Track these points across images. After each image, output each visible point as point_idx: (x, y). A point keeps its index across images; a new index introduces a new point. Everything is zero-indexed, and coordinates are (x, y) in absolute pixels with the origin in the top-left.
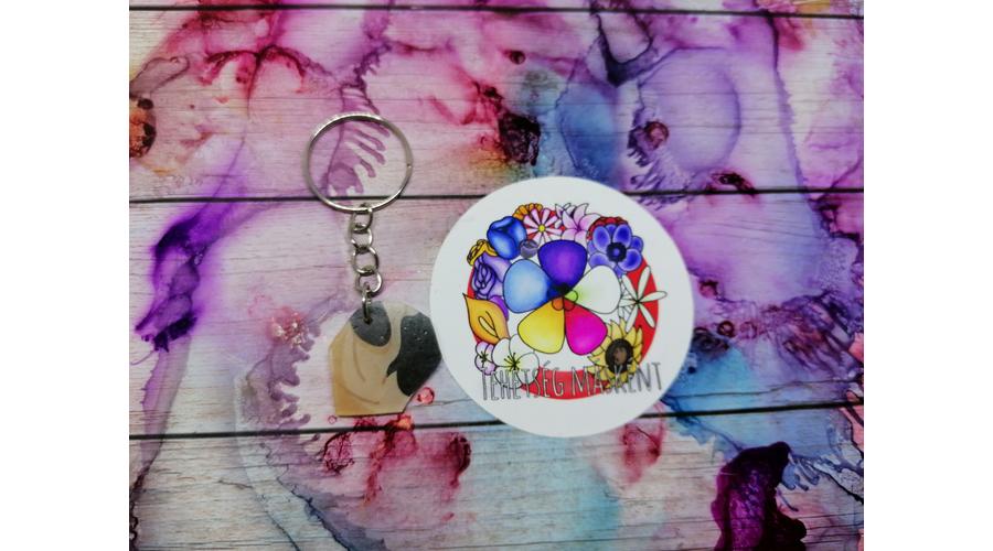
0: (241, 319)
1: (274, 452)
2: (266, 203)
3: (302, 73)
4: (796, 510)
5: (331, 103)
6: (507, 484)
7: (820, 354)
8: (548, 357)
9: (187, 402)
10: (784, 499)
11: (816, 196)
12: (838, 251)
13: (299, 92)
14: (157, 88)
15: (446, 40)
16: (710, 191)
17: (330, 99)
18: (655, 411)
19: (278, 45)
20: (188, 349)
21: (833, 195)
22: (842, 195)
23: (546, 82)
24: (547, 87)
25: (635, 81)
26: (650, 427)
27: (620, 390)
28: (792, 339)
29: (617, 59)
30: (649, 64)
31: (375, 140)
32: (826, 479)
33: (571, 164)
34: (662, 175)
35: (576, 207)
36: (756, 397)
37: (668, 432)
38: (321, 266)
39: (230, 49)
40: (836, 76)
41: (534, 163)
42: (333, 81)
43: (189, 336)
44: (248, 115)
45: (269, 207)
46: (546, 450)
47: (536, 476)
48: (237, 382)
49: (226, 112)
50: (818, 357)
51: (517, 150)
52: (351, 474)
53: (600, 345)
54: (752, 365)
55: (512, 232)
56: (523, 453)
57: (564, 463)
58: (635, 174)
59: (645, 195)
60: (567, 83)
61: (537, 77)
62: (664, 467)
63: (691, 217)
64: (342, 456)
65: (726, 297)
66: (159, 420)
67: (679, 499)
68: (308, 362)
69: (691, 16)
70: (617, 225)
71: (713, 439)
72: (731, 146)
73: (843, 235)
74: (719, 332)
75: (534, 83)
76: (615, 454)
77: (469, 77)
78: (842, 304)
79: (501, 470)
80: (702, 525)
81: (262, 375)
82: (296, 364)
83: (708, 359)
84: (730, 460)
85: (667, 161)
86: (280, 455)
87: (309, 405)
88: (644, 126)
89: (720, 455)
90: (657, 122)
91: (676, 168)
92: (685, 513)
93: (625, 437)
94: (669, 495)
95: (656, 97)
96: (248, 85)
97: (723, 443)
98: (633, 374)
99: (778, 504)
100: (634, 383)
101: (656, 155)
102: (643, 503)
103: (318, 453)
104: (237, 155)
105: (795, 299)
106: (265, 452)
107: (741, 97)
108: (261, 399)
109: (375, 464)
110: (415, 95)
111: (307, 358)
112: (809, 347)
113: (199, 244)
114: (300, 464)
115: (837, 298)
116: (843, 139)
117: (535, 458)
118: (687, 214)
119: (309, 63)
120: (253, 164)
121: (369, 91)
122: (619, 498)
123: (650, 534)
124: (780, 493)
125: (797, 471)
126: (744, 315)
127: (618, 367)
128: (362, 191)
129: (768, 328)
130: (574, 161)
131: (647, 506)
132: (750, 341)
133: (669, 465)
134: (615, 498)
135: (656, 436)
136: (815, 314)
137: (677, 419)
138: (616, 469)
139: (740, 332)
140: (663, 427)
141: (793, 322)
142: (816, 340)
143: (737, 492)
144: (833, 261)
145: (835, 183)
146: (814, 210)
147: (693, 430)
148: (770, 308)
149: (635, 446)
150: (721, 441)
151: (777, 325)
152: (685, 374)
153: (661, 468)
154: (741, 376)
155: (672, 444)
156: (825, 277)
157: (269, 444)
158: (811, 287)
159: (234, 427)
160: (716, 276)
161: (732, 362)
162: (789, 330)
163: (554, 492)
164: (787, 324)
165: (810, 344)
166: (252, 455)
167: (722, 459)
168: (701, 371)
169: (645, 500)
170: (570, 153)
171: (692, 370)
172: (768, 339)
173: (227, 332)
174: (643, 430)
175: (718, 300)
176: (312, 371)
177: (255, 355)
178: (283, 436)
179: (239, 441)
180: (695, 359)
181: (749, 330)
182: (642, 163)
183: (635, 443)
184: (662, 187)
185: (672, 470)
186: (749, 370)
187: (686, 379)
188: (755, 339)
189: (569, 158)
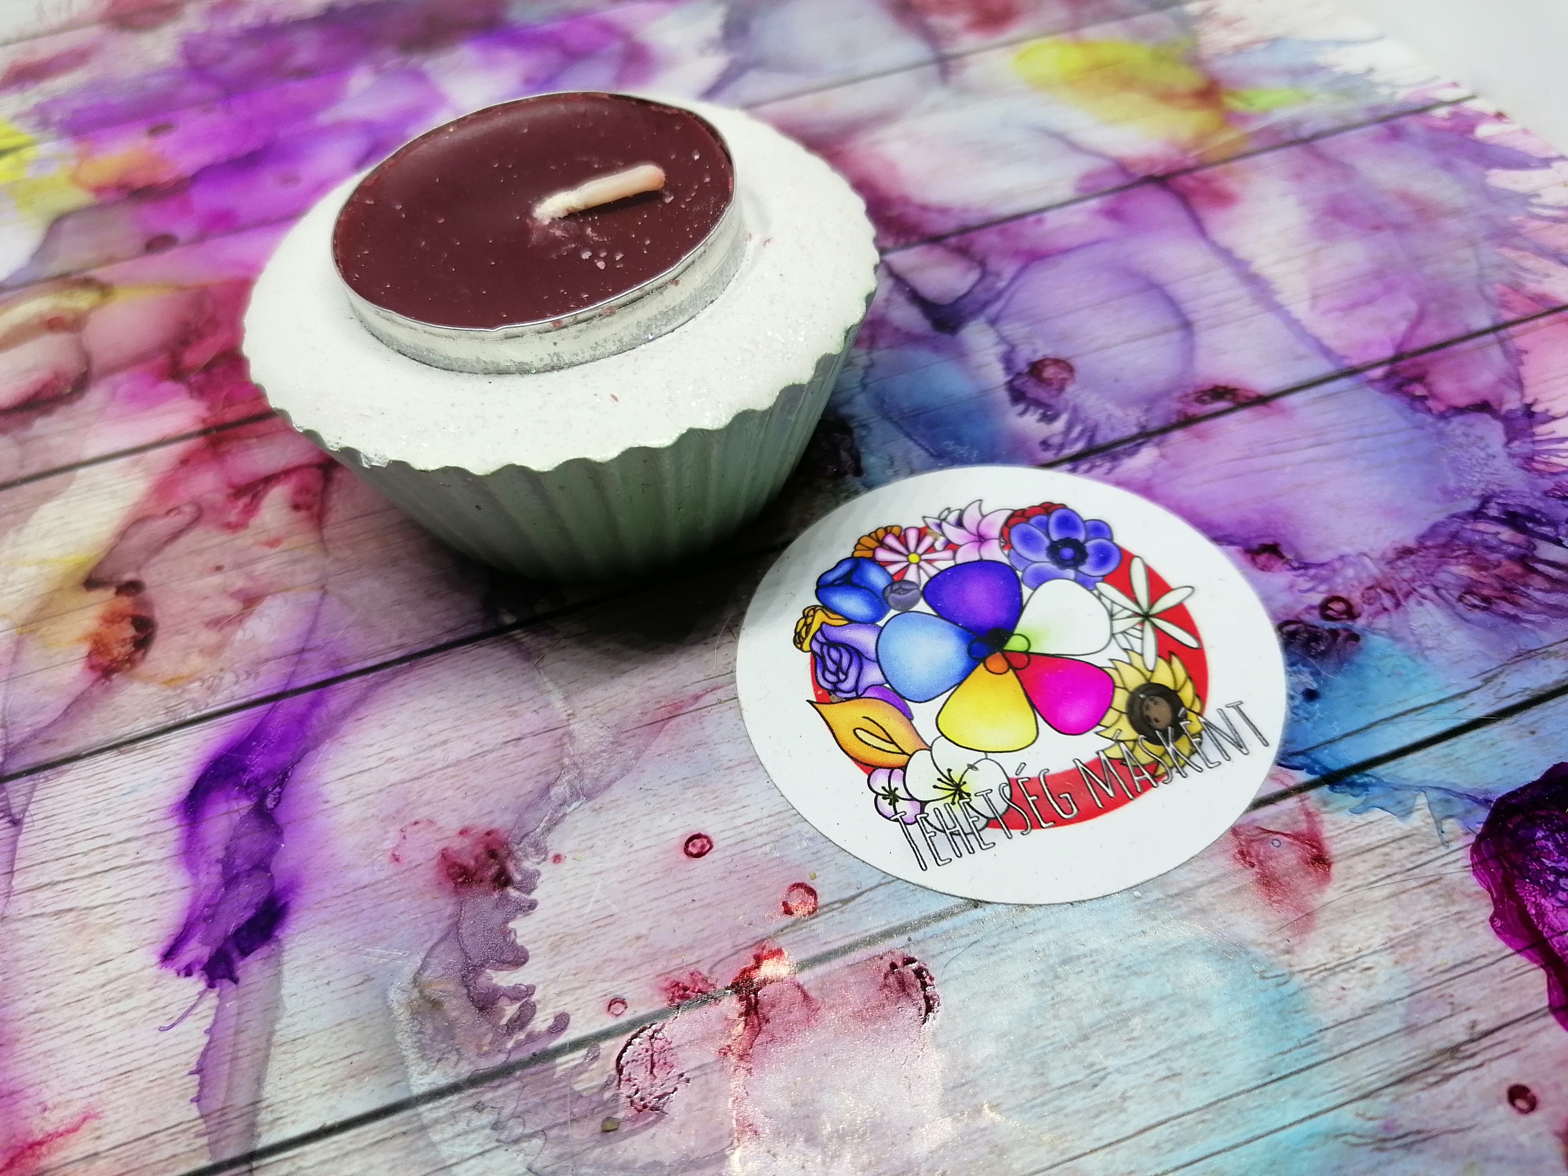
0: (381, 875)
1: (507, 1112)
2: (386, 671)
6: (1039, 1022)
7: (1539, 595)
8: (1018, 757)
9: (294, 1070)
11: (1378, 372)
12: (1466, 435)
14: (147, 559)
16: (1186, 421)
18: (1277, 788)
20: (279, 964)
21: (1405, 362)
22: (1420, 359)
25: (983, 318)
26: (1285, 818)
27: (1187, 769)
28: (1470, 589)
29: (936, 301)
30: (992, 294)
33: (926, 455)
34: (1091, 423)
35: (962, 512)
36: (1462, 703)
37: (1326, 817)
38: (519, 739)
40: (1310, 218)
41: (858, 471)
43: (278, 941)
44: (326, 550)
45: (394, 675)
48: (395, 996)
49: (282, 558)
50: (1538, 602)
52: (688, 1106)
53: (1109, 707)
54: (1422, 650)
55: (861, 578)
58: (1041, 436)
59: (1075, 459)
60: (869, 352)
63: (1177, 466)
64: (660, 1075)
65: (1307, 561)
66: (238, 1126)
67: (1418, 935)
68: (537, 914)
69: (1031, 219)
70: (1049, 514)
71: (1422, 800)
72: (1189, 353)
73: (1460, 411)
74: (1329, 618)
76: (1238, 891)
78: (1527, 507)
80: (1494, 969)
81: (446, 968)
82: (512, 925)
83: (1332, 668)
84: (1479, 827)
85: (1089, 403)
86: (520, 1116)
87: (559, 995)
88: (1027, 370)
89: (1453, 826)
90: (1045, 359)
91: (1109, 406)
92: (1446, 957)
93: (1242, 853)
94: (1393, 934)
95: (1027, 329)
96: (316, 509)
97: (1448, 801)
98: (1199, 735)
100: (1209, 747)
101: (1067, 400)
102: (1346, 966)
103: (605, 1086)
104: (317, 614)
105: (1436, 526)
106: (487, 1118)
107: (1170, 288)
108: (455, 1014)
111: (533, 905)
112: (1510, 590)
113: (270, 774)
114: (572, 1120)
115: (1510, 502)
116: (1375, 289)
118: (1165, 463)
122: (1292, 974)
123: (1397, 1025)
126: (1357, 578)
127: (1164, 732)
129: (1415, 585)
130: (927, 450)
131: (1357, 970)
132: (1394, 614)
133: (1360, 877)
134: (1283, 975)
135: (1306, 832)
136: (1486, 537)
137: (1332, 789)
138: (1256, 920)
139: (1366, 606)
140: (1311, 810)
141: (1454, 561)
142: (1516, 575)
143: (1530, 883)
144: (1467, 452)
145: (1399, 346)
146: (1387, 392)
147: (1374, 798)
148: (1399, 552)
149: (1271, 863)
150: (1440, 800)
151: (1428, 575)
152: (1301, 705)
153: (1348, 888)
154: (1412, 676)
155: (1345, 835)
156: (1469, 478)
157: (492, 1100)
158: (1452, 500)
159: (408, 1087)
160: (1269, 535)
161: (1381, 659)
162: (1454, 575)
163: (1147, 1004)
164: (1445, 567)
165: (1509, 585)
166: (459, 1135)
167: (1461, 831)
168: (1330, 690)
169: (1347, 959)
170: (915, 441)
171: (1311, 695)
172: (1424, 601)
173: (355, 910)
174: (1271, 828)
175: (1294, 569)
176: (548, 926)
177: (422, 935)
178: (518, 1073)
179: (426, 1114)
180: (1307, 675)
181: (1381, 598)
182: (1048, 418)
183: (1271, 858)
184: (1100, 440)
185: (1372, 883)
186: (1420, 660)
187: (1308, 713)
188: (1401, 608)
189: (917, 448)
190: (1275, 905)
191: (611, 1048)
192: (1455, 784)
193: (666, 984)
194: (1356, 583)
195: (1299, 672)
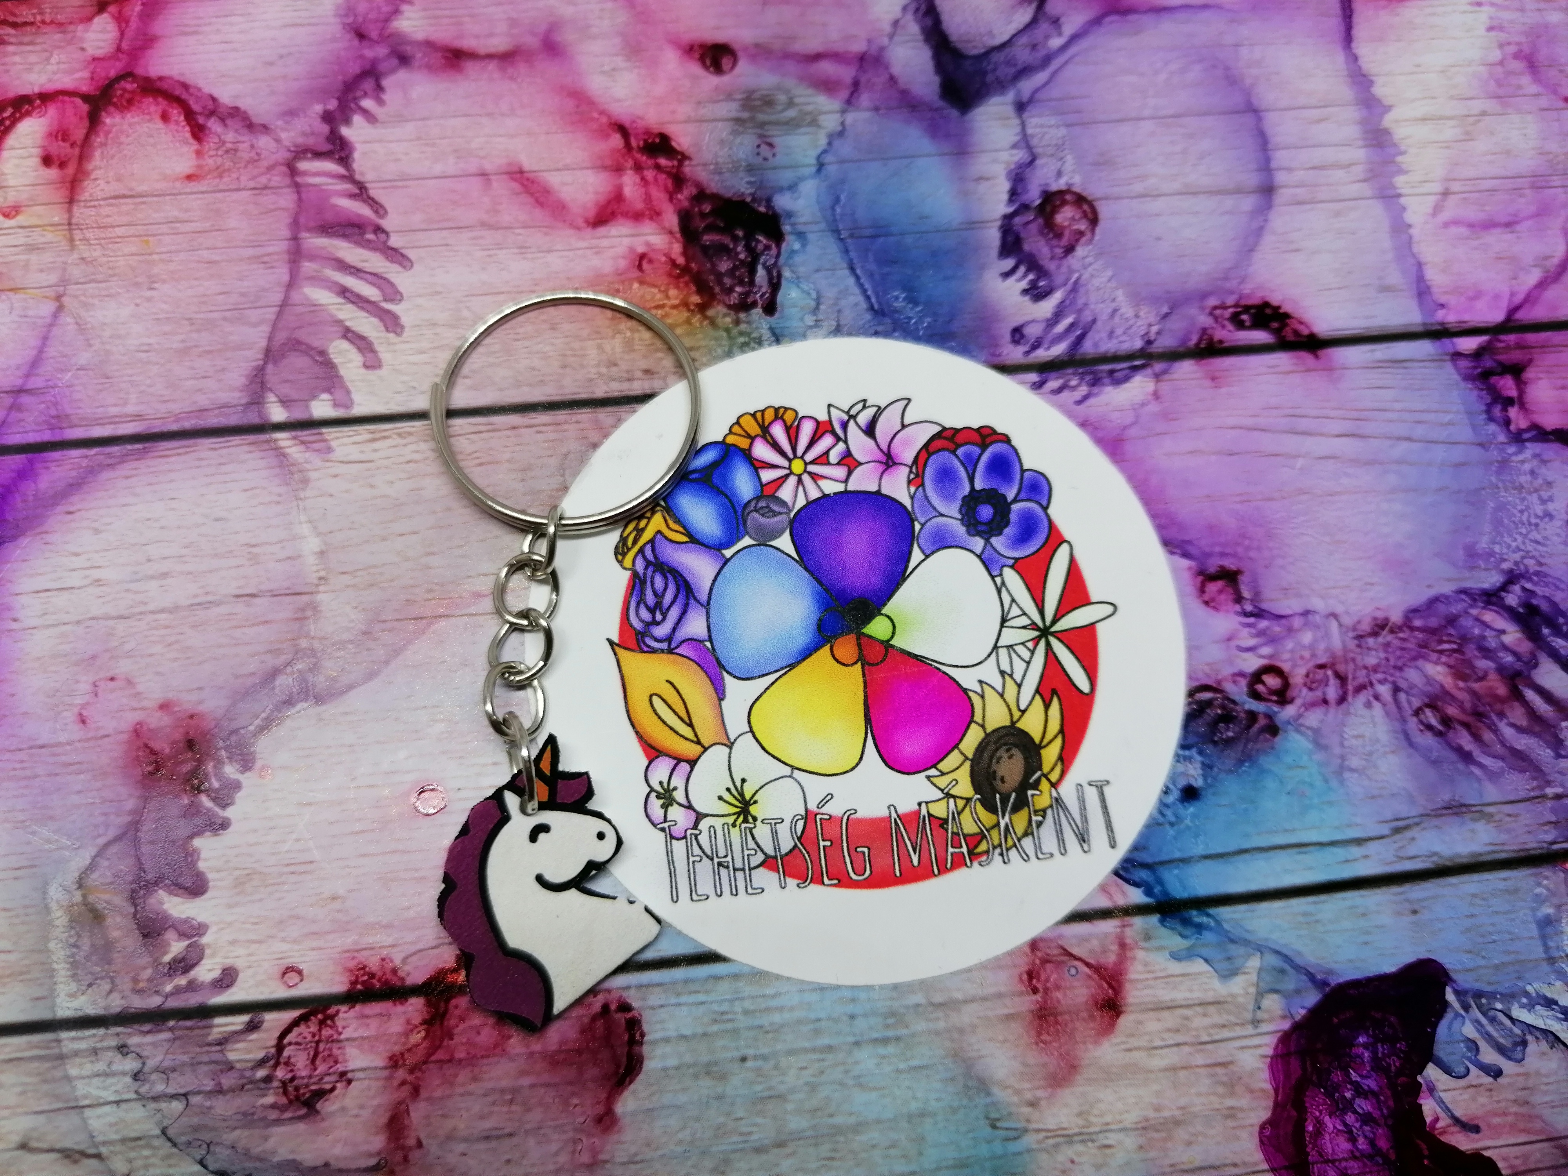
0: (63, 737)
1: (151, 1063)
2: (115, 449)
3: (198, 132)
4: (1476, 1129)
5: (268, 200)
6: (740, 1114)
7: (1508, 732)
8: (828, 785)
10: (1441, 1102)
11: (1469, 344)
12: (1532, 472)
13: (190, 177)
15: (543, 28)
17: (266, 188)
18: (1102, 903)
19: (140, 71)
21: (1511, 338)
22: (1531, 338)
23: (791, 113)
24: (793, 125)
25: (1010, 96)
26: (1095, 943)
27: (1014, 855)
28: (1435, 701)
29: (959, 45)
30: (1041, 53)
31: (377, 279)
32: (1544, 1046)
33: (864, 305)
34: (1087, 316)
35: (880, 411)
36: (1355, 851)
37: (1140, 954)
38: (253, 596)
39: (26, 90)
40: (1496, 55)
41: (770, 308)
42: (272, 145)
44: (71, 240)
45: (123, 459)
46: (836, 1020)
47: (813, 1088)
48: (56, 893)
49: (20, 238)
50: (1503, 743)
51: (727, 281)
52: (343, 1109)
53: (956, 746)
54: (1342, 770)
55: (725, 478)
56: (777, 1030)
57: (882, 1050)
58: (1020, 319)
59: (1047, 368)
60: (843, 112)
61: (768, 102)
62: (1134, 1042)
63: (1166, 416)
64: (321, 1068)
65: (1265, 606)
67: (1177, 1123)
68: (228, 837)
70: (984, 447)
71: (1254, 963)
72: (1252, 237)
73: (1542, 435)
74: (1255, 695)
75: (761, 117)
76: (1009, 1017)
77: (602, 113)
78: (1554, 604)
79: (723, 1077)
81: (116, 876)
82: (197, 842)
83: (1229, 763)
84: (1300, 1013)
85: (1096, 282)
86: (165, 1072)
87: (233, 943)
88: (1038, 202)
89: (1273, 1003)
90: (1068, 191)
91: (1120, 295)
92: (1193, 1156)
93: (1031, 975)
94: (1151, 1114)
95: (1063, 131)
96: (71, 170)
97: (1282, 971)
99: (1428, 1120)
100: (1047, 835)
101: (1071, 271)
102: (1085, 1137)
103: (261, 1063)
104: (45, 339)
105: (1435, 600)
106: (130, 1064)
107: (1271, 120)
108: (116, 934)
109: (403, 1083)
110: (473, 165)
111: (224, 825)
112: (1479, 715)
114: (219, 1091)
115: (1539, 590)
116: (1525, 204)
117: (807, 1045)
118: (1154, 407)
119: (214, 108)
120: (84, 358)
121: (361, 163)
122: (1026, 1131)
124: (1432, 1090)
125: (1469, 1030)
126: (1312, 647)
127: (1005, 800)
128: (349, 405)
129: (1375, 677)
130: (868, 298)
131: (1097, 1144)
132: (1332, 710)
133: (1147, 1038)
134: (1016, 1129)
135: (1111, 966)
136: (1488, 633)
137: (1162, 922)
138: (1015, 1057)
139: (1305, 691)
140: (1128, 941)
141: (1434, 656)
142: (1497, 698)
143: (1323, 1094)
144: (1523, 499)
145: (1513, 310)
146: (1467, 378)
147: (1203, 945)
148: (1377, 625)
149: (1059, 995)
150: (1274, 969)
151: (1395, 667)
152: (1174, 803)
153: (1128, 1046)
154: (1316, 801)
155: (1151, 982)
156: (1508, 540)
157: (139, 1045)
158: (1473, 568)
159: (53, 1007)
160: (1235, 555)
161: (1290, 768)
162: (1426, 676)
163: (860, 1124)
164: (1420, 663)
165: (1481, 709)
166: (98, 1075)
167: (1280, 1013)
168: (1214, 794)
169: (1092, 1130)
170: (858, 278)
171: (1190, 794)
172: (1376, 704)
173: (28, 773)
174: (1075, 951)
175: (1246, 614)
176: (236, 856)
177: (96, 826)
178: (171, 1023)
179: (66, 1042)
180: (1199, 765)
181: (1327, 685)
182: (1036, 293)
183: (1058, 987)
184: (1088, 347)
185: (1156, 1048)
186: (1334, 783)
187: (1177, 816)
188: (1344, 705)
189: (857, 291)
190: (1041, 1045)
191: (275, 1020)
192: (1299, 953)
193: (352, 964)
194: (1307, 654)
195: (1189, 759)
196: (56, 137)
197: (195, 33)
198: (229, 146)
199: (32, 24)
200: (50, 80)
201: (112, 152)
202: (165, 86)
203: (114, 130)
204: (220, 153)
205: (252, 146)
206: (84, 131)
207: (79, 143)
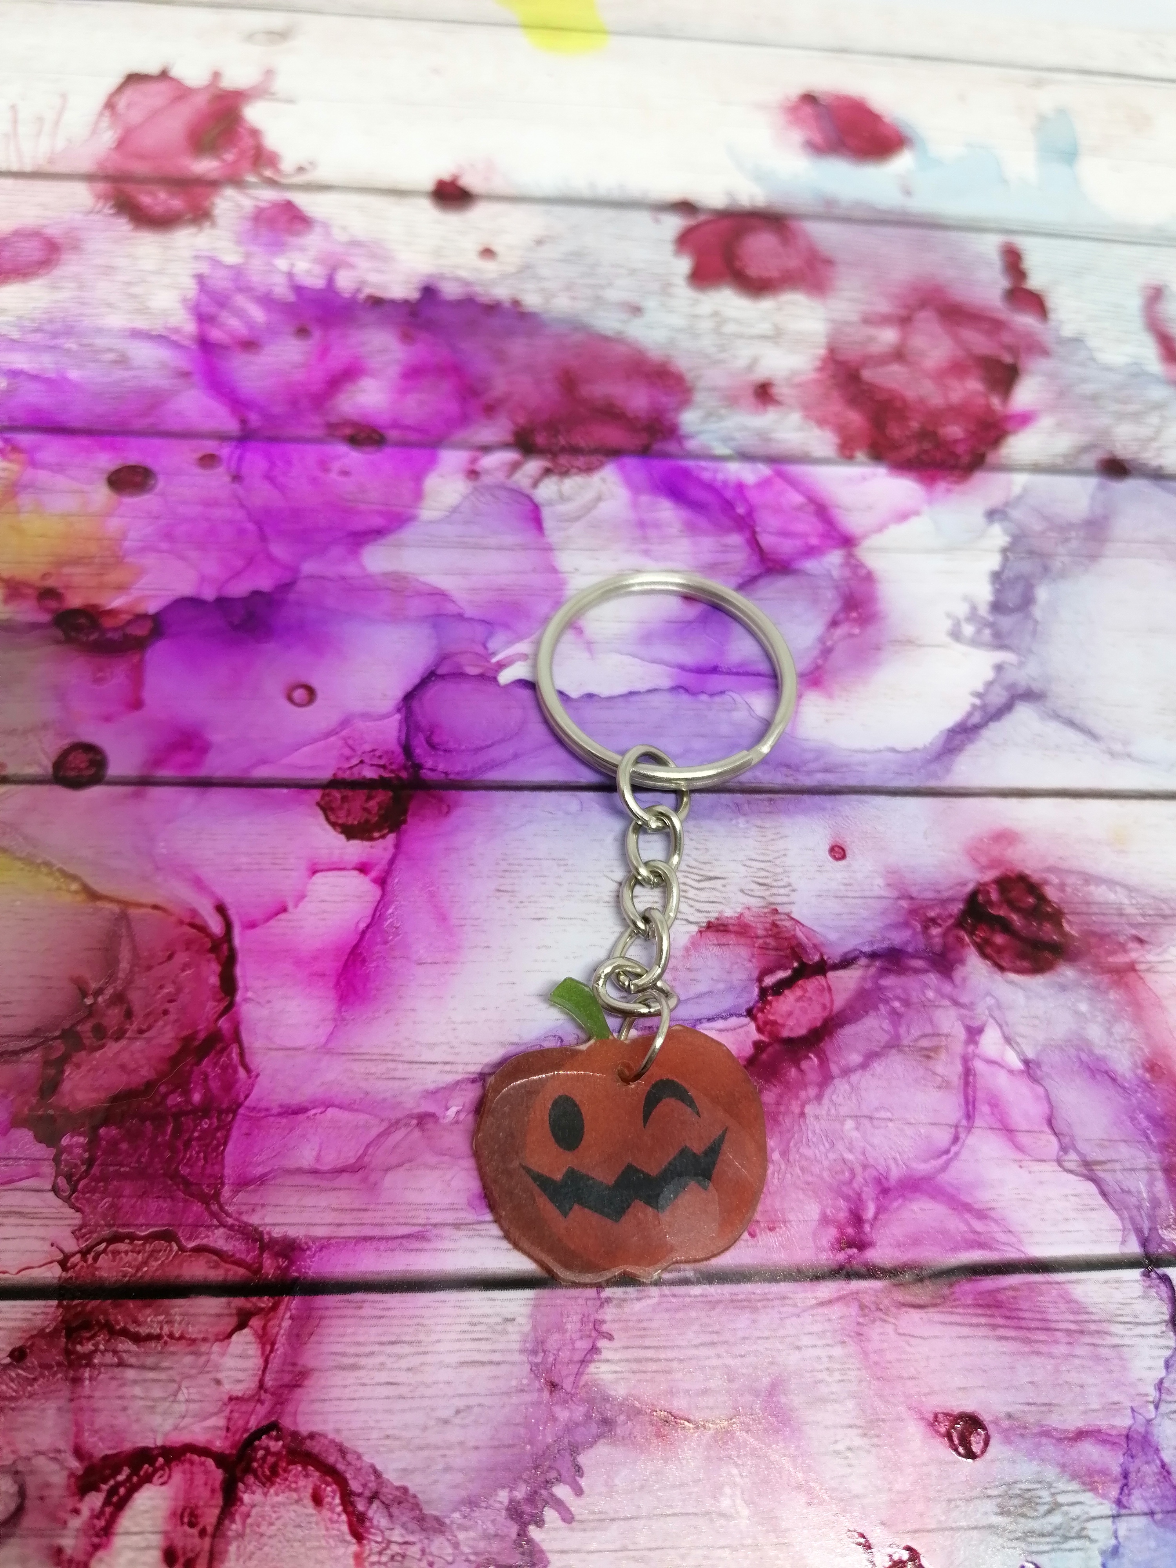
3: (358, 1528)
15: (765, 1383)
19: (287, 1422)
23: (1056, 1519)
39: (147, 1441)
42: (449, 1552)
119: (377, 1488)
196: (182, 1516)
197: (354, 1367)
198: (395, 1548)
199: (159, 1337)
200: (176, 1428)
201: (251, 1548)
202: (314, 1447)
203: (254, 1512)
204: (384, 1559)
205: (423, 1552)
206: (217, 1511)
207: (210, 1529)
